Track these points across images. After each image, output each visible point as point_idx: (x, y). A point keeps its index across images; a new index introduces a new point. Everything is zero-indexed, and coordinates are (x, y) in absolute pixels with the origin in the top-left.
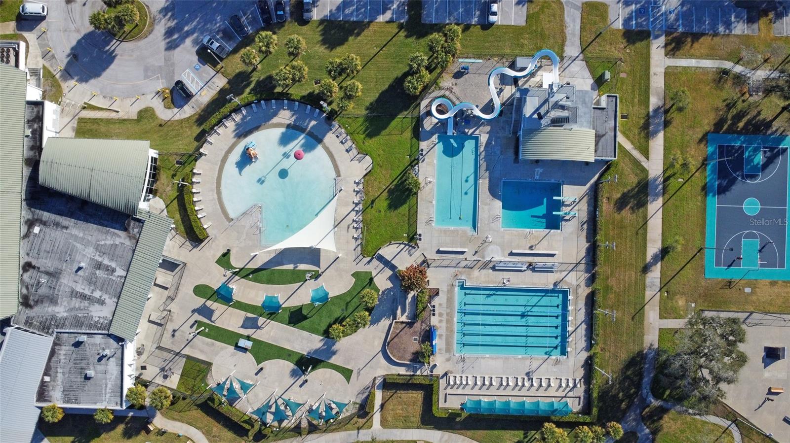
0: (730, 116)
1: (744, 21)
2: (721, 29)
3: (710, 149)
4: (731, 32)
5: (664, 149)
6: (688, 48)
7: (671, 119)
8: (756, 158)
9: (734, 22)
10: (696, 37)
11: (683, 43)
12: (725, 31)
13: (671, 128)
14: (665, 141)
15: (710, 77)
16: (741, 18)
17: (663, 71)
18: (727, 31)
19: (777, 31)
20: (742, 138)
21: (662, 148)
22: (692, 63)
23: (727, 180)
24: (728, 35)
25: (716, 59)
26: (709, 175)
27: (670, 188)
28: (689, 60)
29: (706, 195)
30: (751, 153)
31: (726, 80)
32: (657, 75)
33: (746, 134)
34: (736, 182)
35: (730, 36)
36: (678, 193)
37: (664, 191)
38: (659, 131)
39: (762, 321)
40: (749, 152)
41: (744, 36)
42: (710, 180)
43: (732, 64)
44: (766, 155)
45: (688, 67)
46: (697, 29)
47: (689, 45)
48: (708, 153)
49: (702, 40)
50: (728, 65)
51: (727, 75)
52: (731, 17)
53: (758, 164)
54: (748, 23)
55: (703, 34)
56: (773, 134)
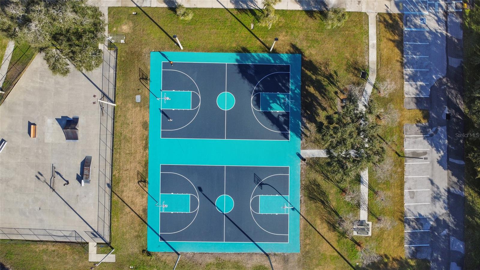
0: (319, 78)
1: (418, 94)
2: (409, 71)
3: (285, 57)
4: (407, 81)
5: (283, 10)
6: (387, 36)
7: (314, 17)
8: (278, 106)
9: (416, 84)
10: (400, 45)
11: (392, 31)
12: (406, 74)
13: (305, 16)
14: (292, 11)
15: (360, 59)
16: (420, 92)
17: (363, 11)
18: (407, 77)
19: (408, 128)
20: (298, 91)
21: (285, 8)
22: (373, 40)
23: (253, 75)
24: (403, 78)
25: (377, 66)
26: (258, 56)
27: (244, 15)
28: (375, 37)
29: (238, 52)
30: (282, 101)
31: (356, 76)
32: (359, 4)
33: (302, 95)
34: (252, 85)
35: (402, 80)
36: (239, 23)
37: (240, 9)
38: (302, 6)
39: (105, 115)
40: (283, 98)
41: (403, 93)
42: (253, 56)
43: (373, 82)
44: (280, 117)
45: (368, 35)
46: (408, 46)
47: (391, 37)
48: (282, 55)
49: (397, 50)
50: (372, 78)
51: (362, 77)
52: (421, 81)
53: (271, 108)
54: (416, 98)
55: (402, 52)
56: (303, 124)
